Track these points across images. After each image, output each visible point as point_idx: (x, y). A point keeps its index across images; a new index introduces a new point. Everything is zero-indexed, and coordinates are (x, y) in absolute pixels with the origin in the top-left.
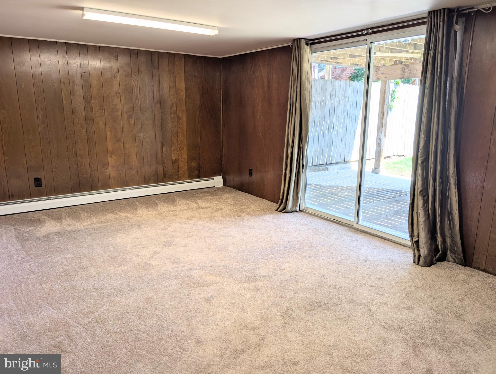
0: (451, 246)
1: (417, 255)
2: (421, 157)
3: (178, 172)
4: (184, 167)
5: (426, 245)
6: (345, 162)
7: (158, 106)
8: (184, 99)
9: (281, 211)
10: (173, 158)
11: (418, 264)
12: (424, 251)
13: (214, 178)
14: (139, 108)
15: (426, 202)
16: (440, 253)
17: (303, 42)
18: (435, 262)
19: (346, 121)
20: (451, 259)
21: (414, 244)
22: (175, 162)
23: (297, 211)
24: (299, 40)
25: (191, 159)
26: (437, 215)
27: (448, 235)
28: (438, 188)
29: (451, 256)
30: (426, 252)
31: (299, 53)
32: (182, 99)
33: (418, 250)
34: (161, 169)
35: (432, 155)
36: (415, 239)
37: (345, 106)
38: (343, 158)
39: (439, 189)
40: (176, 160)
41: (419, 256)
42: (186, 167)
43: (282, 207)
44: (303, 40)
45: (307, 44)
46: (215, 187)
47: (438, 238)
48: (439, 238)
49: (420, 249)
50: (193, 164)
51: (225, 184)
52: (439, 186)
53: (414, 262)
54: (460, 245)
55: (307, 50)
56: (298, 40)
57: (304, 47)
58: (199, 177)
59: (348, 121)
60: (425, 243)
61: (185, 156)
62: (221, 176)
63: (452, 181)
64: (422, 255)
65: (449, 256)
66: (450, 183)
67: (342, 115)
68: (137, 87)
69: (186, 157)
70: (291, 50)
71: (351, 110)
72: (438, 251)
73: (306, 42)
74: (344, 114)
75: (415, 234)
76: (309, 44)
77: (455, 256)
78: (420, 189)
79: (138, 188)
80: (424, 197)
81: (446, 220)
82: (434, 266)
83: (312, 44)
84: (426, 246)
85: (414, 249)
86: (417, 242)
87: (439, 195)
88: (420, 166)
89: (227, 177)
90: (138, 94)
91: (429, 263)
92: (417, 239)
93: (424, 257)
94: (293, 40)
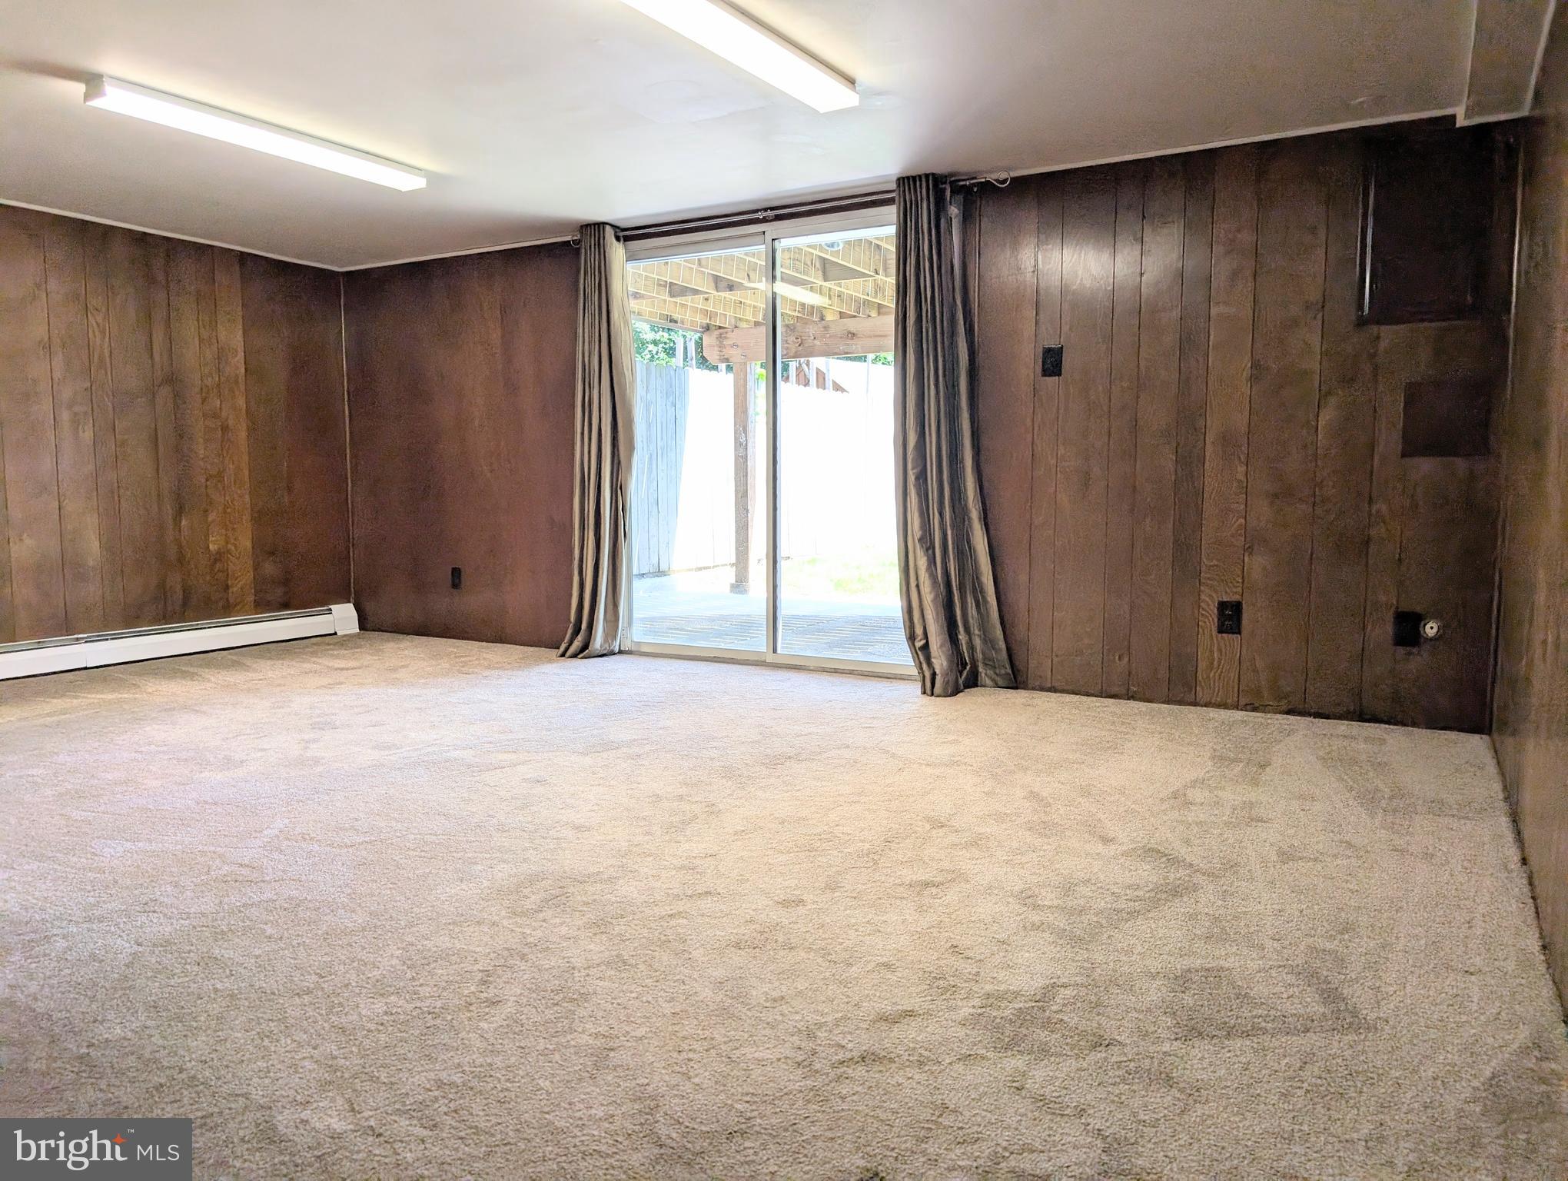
0: (983, 653)
1: (928, 674)
2: (913, 469)
3: (227, 587)
4: (242, 578)
5: (944, 649)
6: (660, 573)
7: (165, 391)
8: (241, 379)
9: (574, 656)
10: (211, 547)
11: (932, 695)
12: (940, 661)
13: (331, 610)
14: (107, 395)
15: (932, 561)
16: (968, 667)
17: (609, 232)
18: (962, 687)
19: (654, 466)
20: (988, 682)
21: (919, 653)
22: (216, 560)
23: (615, 654)
24: (599, 227)
25: (265, 550)
26: (955, 588)
27: (977, 632)
28: (949, 532)
29: (986, 674)
30: (945, 663)
31: (600, 258)
32: (237, 376)
33: (929, 664)
34: (175, 581)
35: (932, 464)
36: (919, 644)
37: (649, 426)
38: (655, 561)
39: (952, 534)
40: (219, 552)
41: (934, 675)
42: (251, 575)
43: (577, 643)
44: (608, 228)
45: (618, 239)
46: (335, 634)
47: (960, 637)
48: (962, 637)
49: (933, 660)
50: (269, 568)
51: (363, 625)
52: (953, 527)
53: (924, 693)
54: (1002, 645)
55: (617, 251)
56: (595, 229)
57: (611, 244)
58: (286, 606)
59: (660, 467)
60: (941, 646)
61: (246, 543)
62: (349, 602)
63: (975, 514)
64: (938, 671)
65: (983, 675)
66: (970, 519)
67: (645, 450)
68: (103, 333)
69: (249, 544)
70: (577, 252)
71: (665, 437)
72: (966, 664)
73: (616, 232)
74: (648, 446)
75: (919, 631)
76: (622, 239)
77: (995, 673)
78: (918, 534)
79: (107, 640)
80: (927, 550)
81: (969, 600)
82: (961, 694)
83: (627, 239)
84: (943, 652)
85: (920, 663)
86: (926, 647)
87: (953, 548)
88: (914, 486)
89: (369, 607)
90: (106, 351)
91: (954, 690)
92: (924, 642)
93: (942, 676)
94: (582, 227)
